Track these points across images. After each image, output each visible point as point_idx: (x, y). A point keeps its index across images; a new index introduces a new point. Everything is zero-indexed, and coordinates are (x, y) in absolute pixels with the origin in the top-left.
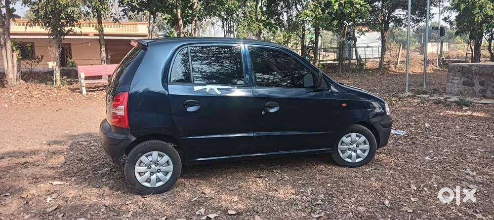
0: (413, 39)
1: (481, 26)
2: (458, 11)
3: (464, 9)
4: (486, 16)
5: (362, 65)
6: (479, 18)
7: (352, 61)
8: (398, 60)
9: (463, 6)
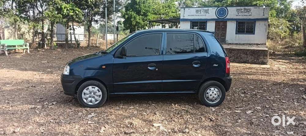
0: (98, 31)
1: (135, 27)
2: (124, 19)
3: (127, 18)
4: (137, 22)
5: (79, 44)
6: (134, 23)
7: (73, 42)
8: (97, 42)
9: (126, 16)
